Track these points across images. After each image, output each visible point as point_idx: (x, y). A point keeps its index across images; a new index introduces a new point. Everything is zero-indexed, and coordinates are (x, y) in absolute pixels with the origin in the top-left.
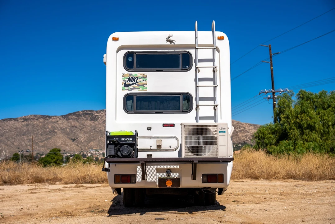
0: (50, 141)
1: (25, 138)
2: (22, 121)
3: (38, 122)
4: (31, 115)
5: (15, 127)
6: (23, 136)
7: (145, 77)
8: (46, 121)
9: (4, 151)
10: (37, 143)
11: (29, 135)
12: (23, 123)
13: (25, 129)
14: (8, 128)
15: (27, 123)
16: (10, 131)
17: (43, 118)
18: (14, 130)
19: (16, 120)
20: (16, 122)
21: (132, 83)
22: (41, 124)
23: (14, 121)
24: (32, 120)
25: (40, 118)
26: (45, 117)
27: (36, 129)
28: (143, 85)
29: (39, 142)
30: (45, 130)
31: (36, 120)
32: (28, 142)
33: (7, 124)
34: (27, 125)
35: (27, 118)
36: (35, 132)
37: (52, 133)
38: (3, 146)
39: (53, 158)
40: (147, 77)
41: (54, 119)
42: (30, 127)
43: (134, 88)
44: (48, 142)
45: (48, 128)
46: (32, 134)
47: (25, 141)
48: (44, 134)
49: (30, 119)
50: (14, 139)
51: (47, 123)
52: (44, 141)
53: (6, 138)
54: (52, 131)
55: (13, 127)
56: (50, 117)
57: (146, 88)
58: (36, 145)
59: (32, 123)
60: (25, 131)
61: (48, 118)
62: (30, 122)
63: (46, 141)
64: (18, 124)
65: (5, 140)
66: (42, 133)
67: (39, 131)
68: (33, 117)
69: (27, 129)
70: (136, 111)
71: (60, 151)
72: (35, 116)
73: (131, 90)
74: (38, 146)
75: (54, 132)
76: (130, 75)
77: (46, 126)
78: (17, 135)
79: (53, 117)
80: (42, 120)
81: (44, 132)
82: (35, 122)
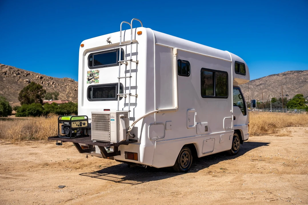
0: (303, 88)
1: (285, 87)
2: (282, 75)
3: (293, 76)
4: (288, 71)
5: (277, 80)
6: (283, 86)
7: (98, 72)
8: (299, 75)
9: (271, 96)
10: (293, 90)
11: (287, 85)
12: (283, 77)
13: (284, 81)
14: (273, 80)
15: (286, 77)
16: (274, 82)
17: (297, 72)
18: (277, 82)
19: (278, 75)
20: (278, 76)
21: (92, 78)
22: (295, 77)
23: (276, 76)
24: (289, 74)
25: (295, 72)
26: (298, 72)
27: (292, 80)
28: (97, 79)
29: (295, 89)
30: (299, 81)
31: (292, 74)
32: (287, 89)
33: (272, 78)
34: (286, 78)
35: (285, 73)
36: (292, 83)
37: (304, 82)
38: (270, 92)
39: (297, 101)
40: (99, 72)
41: (305, 72)
42: (288, 79)
43: (93, 82)
44: (301, 89)
45: (301, 79)
46: (289, 84)
47: (285, 89)
48: (299, 84)
49: (288, 74)
50: (277, 87)
51: (300, 76)
52: (298, 88)
53: (272, 87)
54: (304, 81)
55: (276, 80)
56: (302, 72)
57: (98, 81)
58: (292, 91)
59: (289, 76)
60: (284, 82)
61: (301, 72)
62: (287, 76)
63: (299, 88)
64: (279, 78)
65: (271, 88)
66: (296, 83)
67: (294, 81)
68: (290, 73)
69: (285, 81)
70: (92, 99)
71: (302, 96)
72: (291, 71)
73: (91, 83)
74: (294, 92)
75: (305, 81)
76: (91, 71)
77: (300, 78)
78: (279, 85)
79: (304, 71)
80: (296, 74)
81: (298, 82)
82: (291, 76)
